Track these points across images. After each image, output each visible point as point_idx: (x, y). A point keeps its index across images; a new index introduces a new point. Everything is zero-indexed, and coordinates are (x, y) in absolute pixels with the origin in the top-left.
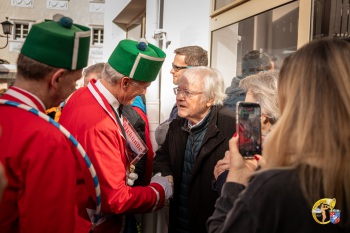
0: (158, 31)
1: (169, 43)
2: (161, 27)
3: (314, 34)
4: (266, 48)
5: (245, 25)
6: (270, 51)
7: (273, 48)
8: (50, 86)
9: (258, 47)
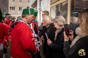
0: (40, 8)
1: (42, 10)
2: (40, 7)
3: (71, 8)
4: (61, 11)
5: (57, 6)
6: (62, 11)
7: (63, 11)
8: (27, 18)
9: (60, 11)
